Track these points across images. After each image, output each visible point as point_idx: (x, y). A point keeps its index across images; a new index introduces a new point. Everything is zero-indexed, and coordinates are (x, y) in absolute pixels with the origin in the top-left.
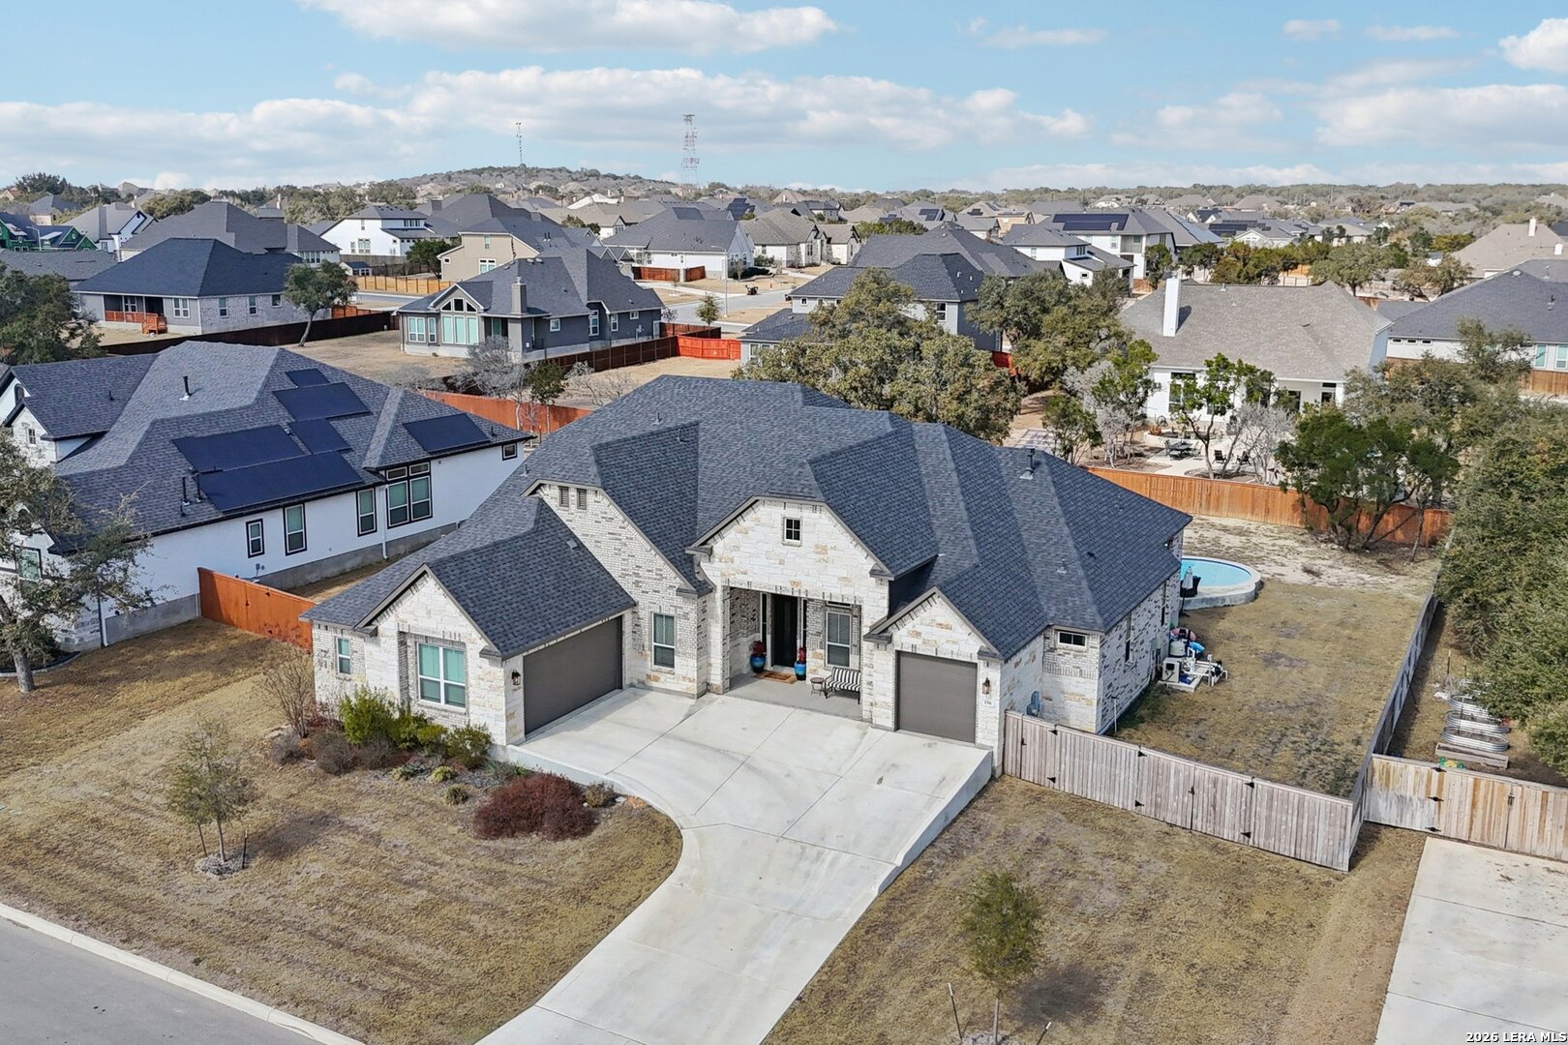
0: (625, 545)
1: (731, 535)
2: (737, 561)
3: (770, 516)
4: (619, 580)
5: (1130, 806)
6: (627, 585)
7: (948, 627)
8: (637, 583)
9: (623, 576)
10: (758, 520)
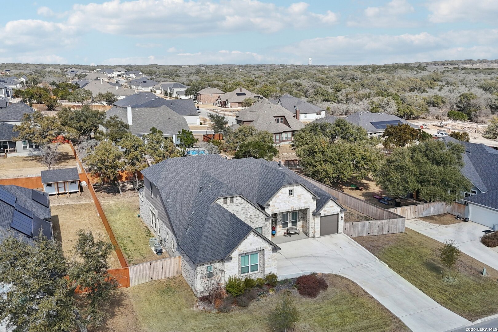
0: (247, 210)
1: (274, 199)
2: (276, 206)
3: (285, 190)
4: (245, 222)
5: (367, 235)
6: (247, 222)
7: (333, 207)
8: (251, 221)
9: (246, 220)
10: (282, 192)
